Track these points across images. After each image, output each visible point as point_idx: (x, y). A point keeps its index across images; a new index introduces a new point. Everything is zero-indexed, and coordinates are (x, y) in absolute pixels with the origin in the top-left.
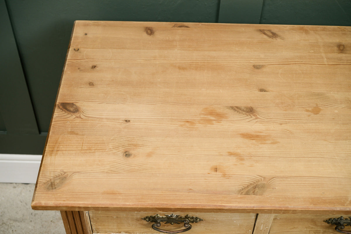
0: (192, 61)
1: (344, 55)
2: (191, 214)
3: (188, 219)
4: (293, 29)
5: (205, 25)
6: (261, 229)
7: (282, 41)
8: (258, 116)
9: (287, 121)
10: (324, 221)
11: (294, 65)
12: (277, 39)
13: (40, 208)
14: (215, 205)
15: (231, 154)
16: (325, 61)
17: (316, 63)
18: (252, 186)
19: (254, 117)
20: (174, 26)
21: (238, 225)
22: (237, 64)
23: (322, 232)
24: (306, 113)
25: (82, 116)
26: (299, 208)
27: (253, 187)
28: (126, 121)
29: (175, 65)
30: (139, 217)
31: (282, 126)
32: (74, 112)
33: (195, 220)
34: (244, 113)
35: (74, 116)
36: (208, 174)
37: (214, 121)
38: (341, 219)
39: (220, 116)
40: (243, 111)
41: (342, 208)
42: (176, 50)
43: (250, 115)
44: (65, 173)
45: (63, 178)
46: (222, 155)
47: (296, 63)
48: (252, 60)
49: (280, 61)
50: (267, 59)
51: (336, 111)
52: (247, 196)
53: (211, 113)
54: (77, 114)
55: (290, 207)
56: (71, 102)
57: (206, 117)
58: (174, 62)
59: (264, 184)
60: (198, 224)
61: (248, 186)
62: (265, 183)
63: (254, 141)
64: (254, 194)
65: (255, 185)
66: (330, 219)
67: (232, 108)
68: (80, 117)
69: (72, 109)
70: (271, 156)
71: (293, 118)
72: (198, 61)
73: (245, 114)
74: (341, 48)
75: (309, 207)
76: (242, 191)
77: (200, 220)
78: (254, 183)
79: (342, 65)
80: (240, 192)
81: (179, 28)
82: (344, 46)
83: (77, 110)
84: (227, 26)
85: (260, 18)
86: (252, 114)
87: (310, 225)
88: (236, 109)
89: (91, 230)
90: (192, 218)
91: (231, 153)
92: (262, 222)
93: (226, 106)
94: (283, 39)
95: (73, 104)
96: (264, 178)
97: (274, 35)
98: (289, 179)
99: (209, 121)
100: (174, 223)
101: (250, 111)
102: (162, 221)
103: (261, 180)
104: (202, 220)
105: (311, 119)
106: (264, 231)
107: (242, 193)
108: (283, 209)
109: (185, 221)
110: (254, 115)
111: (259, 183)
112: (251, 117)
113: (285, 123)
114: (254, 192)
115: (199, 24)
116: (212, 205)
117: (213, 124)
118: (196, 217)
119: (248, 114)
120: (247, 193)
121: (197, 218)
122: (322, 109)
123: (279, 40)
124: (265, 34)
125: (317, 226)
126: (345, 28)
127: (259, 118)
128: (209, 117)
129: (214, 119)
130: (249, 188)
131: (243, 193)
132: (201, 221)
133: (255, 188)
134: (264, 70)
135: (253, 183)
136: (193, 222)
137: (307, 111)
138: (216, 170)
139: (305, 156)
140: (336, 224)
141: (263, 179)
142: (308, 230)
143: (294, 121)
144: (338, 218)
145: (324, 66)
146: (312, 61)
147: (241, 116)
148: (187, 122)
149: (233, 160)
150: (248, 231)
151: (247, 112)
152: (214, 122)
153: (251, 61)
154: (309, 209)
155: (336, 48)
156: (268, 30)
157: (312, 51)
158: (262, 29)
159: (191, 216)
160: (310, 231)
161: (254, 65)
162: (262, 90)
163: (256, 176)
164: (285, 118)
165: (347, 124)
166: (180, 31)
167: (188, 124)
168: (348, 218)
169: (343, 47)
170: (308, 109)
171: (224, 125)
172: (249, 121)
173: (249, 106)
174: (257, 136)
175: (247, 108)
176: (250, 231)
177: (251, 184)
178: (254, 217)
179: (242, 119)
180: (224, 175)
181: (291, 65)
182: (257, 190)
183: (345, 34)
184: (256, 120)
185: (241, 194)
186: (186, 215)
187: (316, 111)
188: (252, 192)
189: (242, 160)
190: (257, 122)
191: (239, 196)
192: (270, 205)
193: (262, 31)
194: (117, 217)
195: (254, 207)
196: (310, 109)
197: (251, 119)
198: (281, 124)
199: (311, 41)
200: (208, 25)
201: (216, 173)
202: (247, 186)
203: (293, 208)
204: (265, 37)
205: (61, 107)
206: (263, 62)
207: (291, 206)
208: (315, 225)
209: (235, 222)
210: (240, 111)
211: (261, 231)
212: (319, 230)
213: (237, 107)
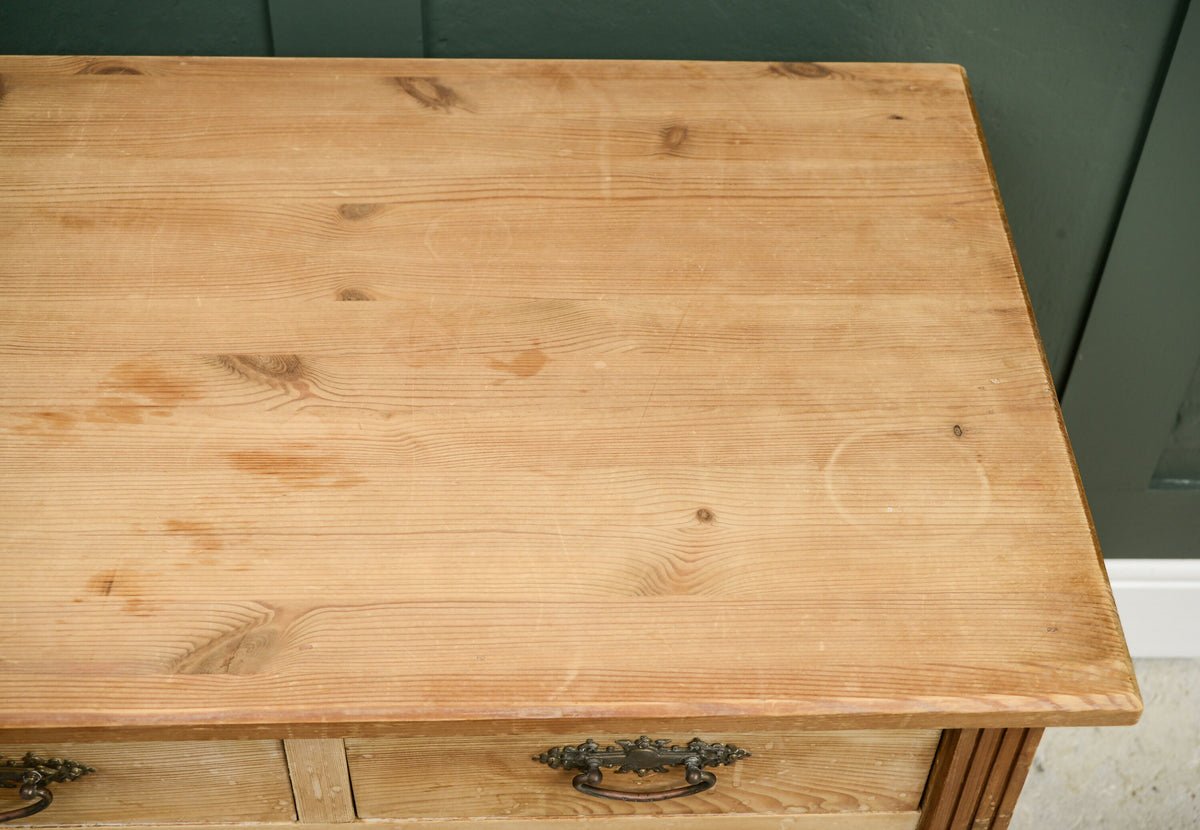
0: (117, 197)
1: (677, 163)
2: (40, 752)
3: (38, 770)
4: (518, 75)
5: (200, 63)
6: (318, 795)
7: (468, 115)
8: (313, 389)
9: (413, 402)
10: (534, 759)
11: (490, 202)
12: (452, 109)
14: (74, 716)
15: (176, 527)
16: (603, 186)
17: (572, 194)
18: (226, 642)
19: (296, 393)
20: (84, 71)
21: (232, 783)
22: (283, 201)
23: (543, 796)
24: (490, 372)
26: (381, 716)
27: (228, 646)
29: (51, 210)
31: (392, 421)
33: (65, 773)
34: (264, 377)
36: (77, 601)
37: (145, 410)
38: (591, 752)
39: (168, 391)
40: (263, 370)
41: (535, 711)
42: (71, 156)
43: (285, 387)
46: (142, 533)
47: (500, 193)
48: (342, 186)
49: (440, 189)
50: (396, 184)
51: (600, 365)
52: (199, 677)
53: (142, 383)
55: (348, 712)
57: (119, 395)
58: (52, 199)
59: (274, 632)
60: (85, 786)
61: (212, 642)
62: (277, 627)
63: (274, 480)
64: (226, 672)
65: (239, 636)
66: (551, 752)
67: (225, 361)
70: (323, 531)
71: (439, 394)
72: (140, 196)
73: (267, 382)
74: (675, 139)
75: (419, 711)
76: (185, 662)
77: (85, 771)
78: (238, 628)
79: (664, 198)
80: (177, 664)
81: (104, 77)
82: (685, 130)
84: (281, 65)
85: (420, 38)
86: (290, 380)
87: (491, 776)
88: (238, 364)
90: (52, 764)
91: (180, 524)
92: (309, 769)
93: (204, 356)
94: (471, 108)
96: (279, 611)
97: (445, 96)
98: (369, 613)
101: (289, 370)
103: (265, 620)
104: (91, 770)
105: (501, 394)
106: (333, 801)
107: (184, 667)
108: (324, 721)
109: (27, 775)
110: (298, 387)
111: (255, 630)
112: (287, 393)
113: (404, 412)
114: (227, 664)
115: (178, 63)
116: (65, 715)
117: (138, 421)
118: (66, 763)
119: (276, 381)
120: (203, 669)
121: (69, 766)
122: (551, 356)
123: (457, 113)
124: (411, 92)
125: (516, 777)
126: (706, 68)
127: (314, 396)
128: (131, 395)
129: (147, 401)
130: (215, 650)
131: (188, 669)
132: (92, 776)
133: (234, 648)
134: (377, 221)
135: (232, 629)
136: (60, 778)
137: (497, 365)
138: (107, 586)
139: (447, 528)
140: (571, 767)
141: (272, 613)
142: (493, 792)
143: (442, 402)
144: (579, 747)
145: (596, 203)
146: (558, 187)
147: (252, 391)
148: (47, 414)
149: (181, 547)
150: (278, 803)
151: (276, 374)
152: (145, 414)
153: (336, 193)
154: (419, 716)
155: (656, 139)
156: (427, 80)
157: (568, 152)
158: (405, 74)
159: (46, 759)
160: (498, 795)
161: (343, 206)
162: (348, 295)
163: (251, 605)
164: (409, 394)
165: (629, 409)
166: (102, 87)
167: (45, 425)
168: (612, 744)
169: (680, 134)
170: (500, 357)
171: (185, 425)
172: (275, 408)
173: (288, 351)
174: (291, 461)
175: (277, 359)
176: (283, 803)
177: (225, 634)
178: (276, 755)
179: (252, 398)
180: (134, 606)
181: (480, 202)
182: (242, 652)
183: (699, 89)
184: (302, 404)
185: (179, 672)
186: (24, 754)
187: (529, 364)
188: (222, 662)
189: (214, 546)
190: (302, 409)
191: (171, 679)
192: (275, 708)
193: (405, 85)
195: (215, 718)
196: (508, 359)
197: (286, 399)
198: (389, 416)
199: (571, 116)
200: (209, 64)
201: (103, 598)
202: (207, 641)
203: (360, 716)
204: (410, 102)
206: (379, 193)
207: (353, 709)
208: (509, 773)
209: (214, 772)
210: (252, 372)
211: (321, 800)
212: (530, 789)
213: (243, 359)
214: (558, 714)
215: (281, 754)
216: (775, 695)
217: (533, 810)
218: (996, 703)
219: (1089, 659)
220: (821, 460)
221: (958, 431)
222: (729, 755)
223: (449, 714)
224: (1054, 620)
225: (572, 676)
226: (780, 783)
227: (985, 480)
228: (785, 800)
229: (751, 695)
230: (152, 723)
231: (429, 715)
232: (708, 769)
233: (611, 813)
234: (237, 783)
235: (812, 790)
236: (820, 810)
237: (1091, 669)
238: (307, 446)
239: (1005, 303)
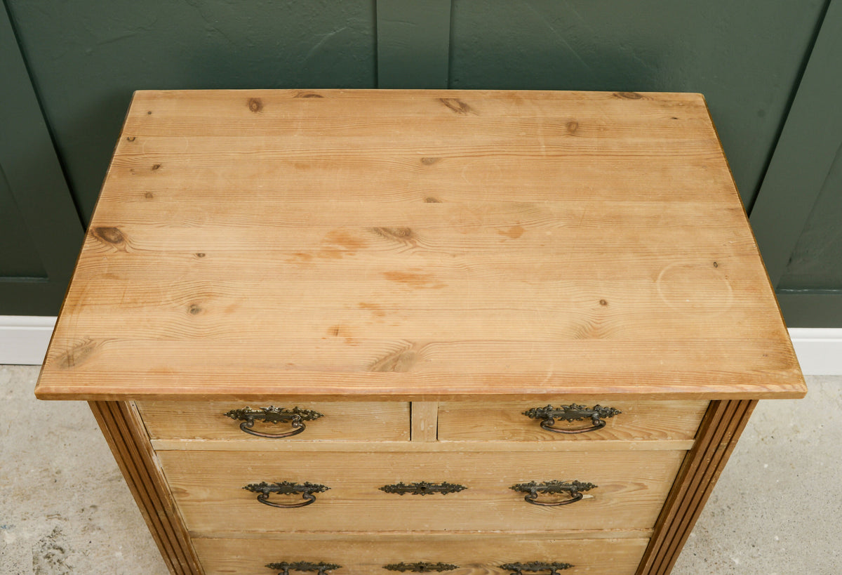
0: (319, 154)
1: (575, 139)
2: (302, 406)
3: (300, 415)
4: (496, 97)
5: (350, 92)
6: (422, 429)
7: (475, 116)
8: (418, 244)
9: (465, 250)
10: (523, 414)
11: (490, 157)
12: (468, 114)
13: (48, 397)
14: (330, 389)
15: (364, 306)
16: (542, 150)
17: (527, 153)
18: (393, 357)
19: (411, 245)
20: (297, 97)
21: (384, 422)
22: (395, 156)
23: (523, 431)
24: (499, 236)
25: (128, 249)
26: (465, 392)
27: (393, 360)
28: (199, 255)
29: (290, 160)
30: (218, 411)
31: (456, 258)
32: (115, 242)
33: (311, 416)
34: (395, 238)
35: (115, 249)
36: (324, 338)
37: (344, 253)
38: (549, 410)
39: (354, 244)
40: (395, 234)
41: (534, 390)
42: (296, 135)
43: (405, 242)
44: (91, 340)
45: (88, 348)
46: (349, 308)
47: (495, 153)
48: (421, 149)
49: (467, 151)
50: (446, 149)
51: (549, 233)
52: (382, 373)
53: (340, 240)
54: (120, 246)
55: (450, 390)
56: (112, 225)
57: (330, 246)
58: (290, 156)
59: (413, 354)
60: (318, 422)
61: (386, 358)
62: (415, 352)
63: (405, 285)
64: (394, 371)
65: (398, 355)
66: (531, 410)
67: (377, 230)
68: (125, 251)
69: (112, 238)
70: (430, 308)
71: (476, 246)
72: (329, 154)
73: (397, 240)
74: (573, 127)
75: (482, 389)
76: (375, 366)
77: (320, 416)
78: (397, 352)
79: (571, 155)
80: (371, 367)
81: (306, 99)
82: (577, 124)
83: (121, 239)
84: (386, 93)
85: (447, 80)
86: (408, 239)
87: (502, 421)
88: (383, 232)
89: (146, 434)
90: (305, 412)
91: (365, 304)
92: (421, 417)
93: (367, 228)
94: (477, 113)
95: (115, 229)
96: (414, 344)
97: (464, 107)
98: (455, 346)
99: (335, 253)
100: (278, 421)
101: (406, 235)
102: (257, 418)
103: (409, 348)
104: (322, 416)
105: (505, 246)
106: (428, 431)
107: (374, 369)
109: (295, 417)
110: (411, 242)
111: (404, 352)
112: (407, 245)
113: (462, 254)
114: (394, 367)
115: (339, 92)
116: (324, 389)
117: (341, 258)
118: (312, 411)
119: (401, 239)
120: (383, 369)
121: (313, 413)
122: (526, 229)
123: (470, 115)
124: (448, 105)
125: (513, 422)
126: (584, 95)
127: (419, 247)
128: (337, 246)
129: (344, 249)
130: (388, 361)
131: (377, 369)
132: (322, 418)
133: (396, 360)
134: (439, 166)
135: (394, 352)
136: (308, 419)
137: (501, 233)
138: (336, 332)
139: (487, 307)
140: (540, 417)
141: (411, 345)
142: (501, 429)
143: (478, 250)
144: (544, 408)
145: (539, 158)
146: (521, 150)
147: (390, 244)
148: (300, 254)
149: (367, 315)
150: (403, 432)
151: (401, 237)
152: (343, 254)
153: (419, 153)
154: (482, 392)
155: (564, 128)
156: (455, 99)
157: (524, 134)
158: (444, 97)
159: (303, 410)
161: (423, 159)
162: (429, 200)
163: (401, 341)
164: (462, 246)
165: (564, 253)
166: (306, 103)
167: (299, 259)
168: (559, 407)
169: (575, 126)
170: (502, 229)
171: (361, 259)
172: (402, 252)
173: (405, 226)
174: (412, 276)
175: (400, 230)
176: (405, 432)
177: (391, 354)
178: (407, 410)
179: (391, 248)
180: (349, 341)
181: (485, 157)
182: (400, 363)
183: (583, 104)
184: (414, 250)
185: (372, 371)
186: (294, 407)
187: (516, 232)
188: (391, 367)
189: (382, 315)
190: (414, 252)
191: (369, 374)
192: (417, 388)
193: (445, 102)
194: (184, 412)
195: (391, 392)
196: (506, 230)
197: (407, 248)
198: (454, 256)
199: (523, 117)
200: (354, 92)
201: (335, 337)
202: (383, 357)
203: (455, 392)
204: (448, 110)
205: (96, 234)
206: (438, 153)
207: (453, 388)
208: (510, 420)
209: (377, 417)
210: (389, 235)
211: (423, 431)
212: (518, 428)
213: (385, 229)
214: (545, 392)
215: (409, 410)
216: (642, 384)
217: (518, 438)
218: (742, 388)
219: (782, 369)
220: (655, 279)
221: (716, 265)
222: (612, 413)
223: (495, 391)
224: (766, 351)
225: (550, 375)
226: (633, 426)
227: (730, 288)
228: (633, 434)
229: (632, 384)
230: (363, 393)
231: (486, 391)
232: (601, 419)
233: (553, 439)
234: (387, 423)
235: (647, 429)
236: (649, 439)
237: (784, 373)
238: (419, 270)
239: (733, 206)
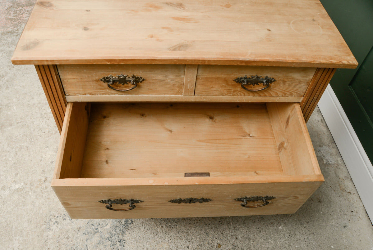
6: (188, 88)
8: (186, 8)
10: (233, 80)
13: (18, 63)
14: (150, 57)
15: (163, 28)
19: (183, 9)
21: (172, 84)
23: (233, 91)
24: (220, 7)
25: (54, 9)
28: (87, 11)
30: (97, 78)
31: (203, 13)
32: (48, 7)
33: (139, 80)
34: (175, 6)
35: (49, 9)
36: (146, 39)
37: (153, 10)
38: (245, 78)
39: (157, 8)
41: (243, 59)
43: (180, 7)
44: (38, 40)
45: (36, 44)
46: (157, 29)
51: (242, 7)
53: (151, 6)
54: (51, 8)
55: (205, 58)
56: (47, 1)
57: (147, 8)
59: (187, 45)
63: (182, 21)
64: (179, 50)
66: (237, 78)
67: (167, 3)
68: (53, 9)
69: (47, 5)
70: (194, 29)
76: (171, 49)
78: (180, 44)
80: (169, 49)
83: (51, 5)
87: (224, 85)
88: (170, 4)
90: (137, 78)
92: (189, 80)
93: (162, 3)
95: (48, 2)
96: (188, 41)
98: (206, 42)
99: (149, 10)
100: (124, 83)
101: (180, 5)
103: (185, 43)
104: (144, 80)
105: (224, 10)
106: (191, 90)
107: (170, 50)
108: (201, 59)
110: (183, 8)
111: (183, 44)
112: (181, 8)
113: (205, 12)
117: (151, 12)
119: (178, 7)
120: (174, 50)
121: (140, 78)
122: (232, 5)
125: (229, 85)
127: (186, 9)
128: (149, 8)
130: (176, 47)
133: (180, 47)
138: (152, 37)
139: (219, 30)
142: (223, 89)
143: (212, 11)
147: (173, 8)
149: (165, 31)
150: (180, 90)
159: (136, 76)
160: (224, 90)
163: (182, 40)
164: (205, 9)
165: (250, 14)
167: (133, 12)
168: (250, 77)
170: (222, 5)
171: (161, 13)
172: (179, 11)
173: (180, 2)
174: (184, 19)
175: (178, 3)
177: (178, 45)
180: (158, 40)
182: (182, 48)
184: (184, 10)
186: (132, 75)
187: (228, 6)
189: (172, 31)
191: (168, 51)
192: (191, 57)
194: (81, 79)
195: (179, 58)
196: (224, 5)
197: (181, 9)
202: (174, 46)
203: (208, 58)
205: (39, 4)
209: (169, 81)
210: (173, 5)
211: (189, 89)
212: (230, 88)
213: (170, 3)
217: (230, 94)
218: (331, 62)
220: (289, 23)
221: (313, 20)
222: (272, 80)
224: (339, 49)
225: (249, 54)
226: (279, 89)
227: (321, 28)
228: (279, 93)
230: (166, 59)
233: (245, 96)
235: (285, 91)
236: (285, 96)
237: (348, 57)
238: (187, 17)
239: (317, 2)
